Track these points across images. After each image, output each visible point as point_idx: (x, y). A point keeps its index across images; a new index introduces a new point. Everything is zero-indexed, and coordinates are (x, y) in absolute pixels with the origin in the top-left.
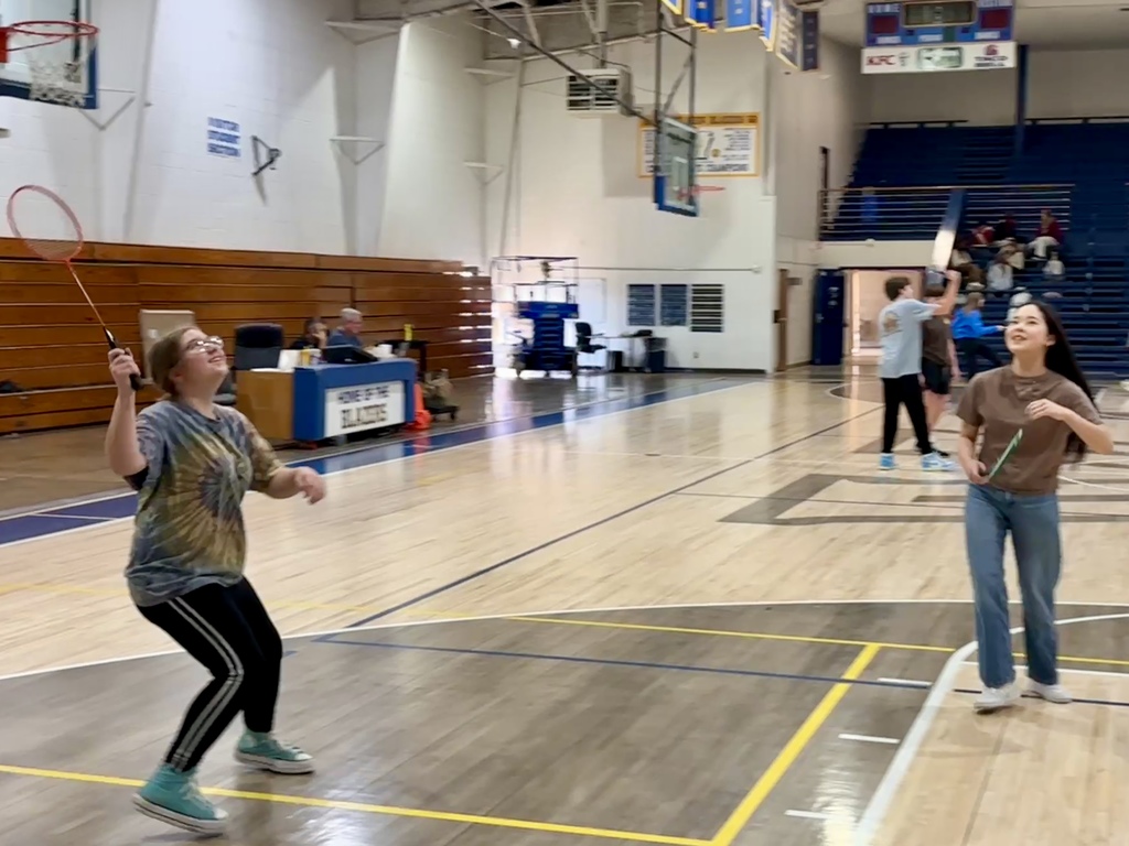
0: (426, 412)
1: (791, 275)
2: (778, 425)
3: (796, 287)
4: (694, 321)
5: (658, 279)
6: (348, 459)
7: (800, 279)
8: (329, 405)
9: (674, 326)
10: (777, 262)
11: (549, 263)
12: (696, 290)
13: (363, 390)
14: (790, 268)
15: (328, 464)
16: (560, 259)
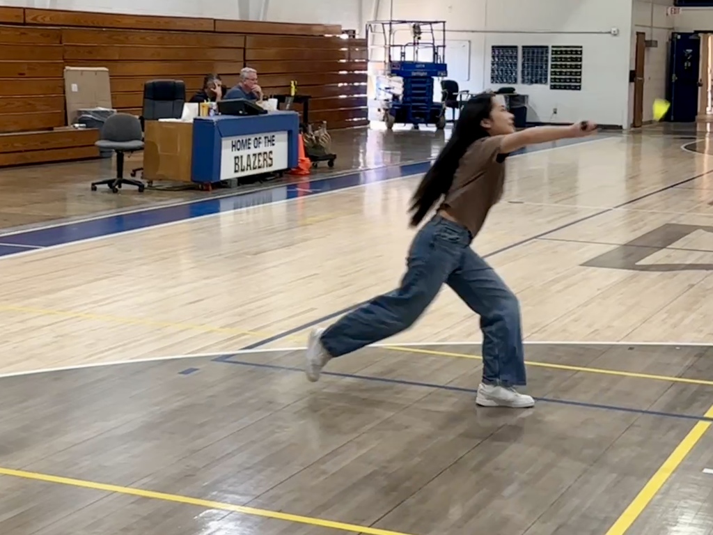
0: (308, 160)
1: (647, 38)
2: (633, 177)
3: (653, 49)
4: (554, 80)
5: (520, 41)
6: (239, 199)
7: (656, 42)
8: (223, 152)
9: (535, 85)
10: (634, 25)
11: (419, 27)
12: (556, 51)
13: (253, 139)
14: (647, 31)
15: (223, 204)
16: (430, 23)
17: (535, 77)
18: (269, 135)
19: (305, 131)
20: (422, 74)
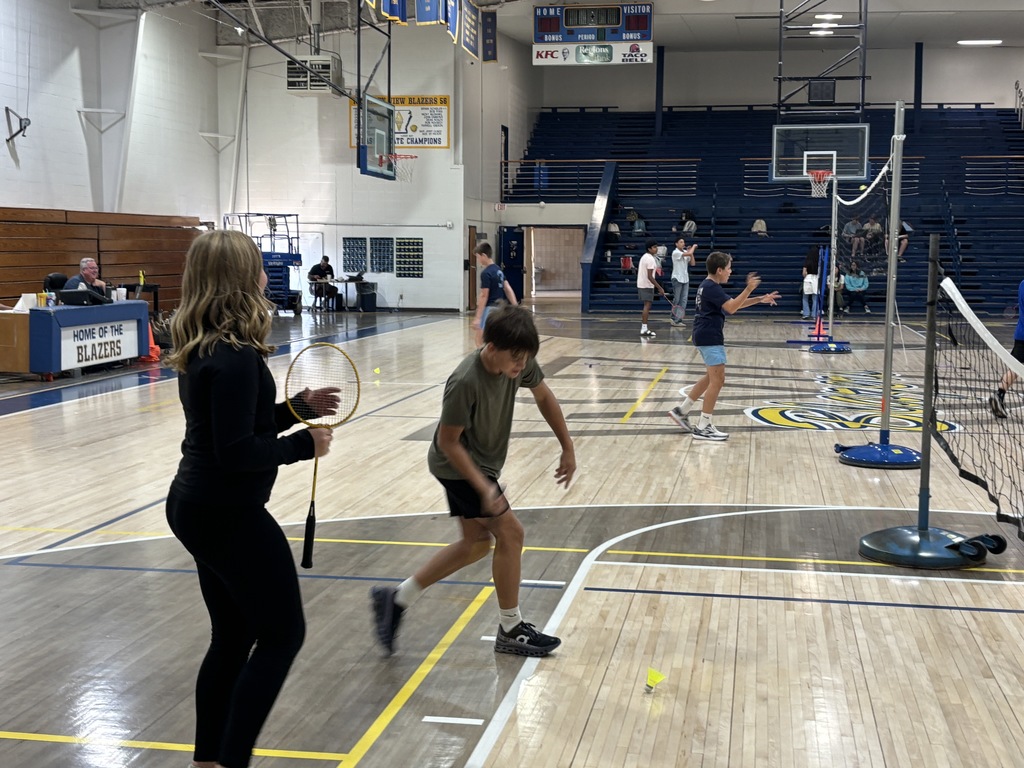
0: (158, 348)
1: (478, 231)
4: (399, 269)
5: (368, 233)
6: (84, 389)
7: (486, 234)
8: (64, 343)
9: (383, 273)
10: (466, 219)
11: (274, 219)
12: (400, 243)
13: (97, 328)
14: (478, 225)
15: (64, 394)
16: (284, 216)
17: (383, 266)
18: (116, 324)
19: (156, 319)
20: (278, 264)
